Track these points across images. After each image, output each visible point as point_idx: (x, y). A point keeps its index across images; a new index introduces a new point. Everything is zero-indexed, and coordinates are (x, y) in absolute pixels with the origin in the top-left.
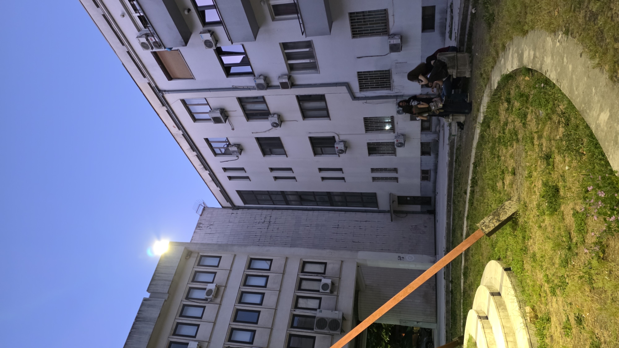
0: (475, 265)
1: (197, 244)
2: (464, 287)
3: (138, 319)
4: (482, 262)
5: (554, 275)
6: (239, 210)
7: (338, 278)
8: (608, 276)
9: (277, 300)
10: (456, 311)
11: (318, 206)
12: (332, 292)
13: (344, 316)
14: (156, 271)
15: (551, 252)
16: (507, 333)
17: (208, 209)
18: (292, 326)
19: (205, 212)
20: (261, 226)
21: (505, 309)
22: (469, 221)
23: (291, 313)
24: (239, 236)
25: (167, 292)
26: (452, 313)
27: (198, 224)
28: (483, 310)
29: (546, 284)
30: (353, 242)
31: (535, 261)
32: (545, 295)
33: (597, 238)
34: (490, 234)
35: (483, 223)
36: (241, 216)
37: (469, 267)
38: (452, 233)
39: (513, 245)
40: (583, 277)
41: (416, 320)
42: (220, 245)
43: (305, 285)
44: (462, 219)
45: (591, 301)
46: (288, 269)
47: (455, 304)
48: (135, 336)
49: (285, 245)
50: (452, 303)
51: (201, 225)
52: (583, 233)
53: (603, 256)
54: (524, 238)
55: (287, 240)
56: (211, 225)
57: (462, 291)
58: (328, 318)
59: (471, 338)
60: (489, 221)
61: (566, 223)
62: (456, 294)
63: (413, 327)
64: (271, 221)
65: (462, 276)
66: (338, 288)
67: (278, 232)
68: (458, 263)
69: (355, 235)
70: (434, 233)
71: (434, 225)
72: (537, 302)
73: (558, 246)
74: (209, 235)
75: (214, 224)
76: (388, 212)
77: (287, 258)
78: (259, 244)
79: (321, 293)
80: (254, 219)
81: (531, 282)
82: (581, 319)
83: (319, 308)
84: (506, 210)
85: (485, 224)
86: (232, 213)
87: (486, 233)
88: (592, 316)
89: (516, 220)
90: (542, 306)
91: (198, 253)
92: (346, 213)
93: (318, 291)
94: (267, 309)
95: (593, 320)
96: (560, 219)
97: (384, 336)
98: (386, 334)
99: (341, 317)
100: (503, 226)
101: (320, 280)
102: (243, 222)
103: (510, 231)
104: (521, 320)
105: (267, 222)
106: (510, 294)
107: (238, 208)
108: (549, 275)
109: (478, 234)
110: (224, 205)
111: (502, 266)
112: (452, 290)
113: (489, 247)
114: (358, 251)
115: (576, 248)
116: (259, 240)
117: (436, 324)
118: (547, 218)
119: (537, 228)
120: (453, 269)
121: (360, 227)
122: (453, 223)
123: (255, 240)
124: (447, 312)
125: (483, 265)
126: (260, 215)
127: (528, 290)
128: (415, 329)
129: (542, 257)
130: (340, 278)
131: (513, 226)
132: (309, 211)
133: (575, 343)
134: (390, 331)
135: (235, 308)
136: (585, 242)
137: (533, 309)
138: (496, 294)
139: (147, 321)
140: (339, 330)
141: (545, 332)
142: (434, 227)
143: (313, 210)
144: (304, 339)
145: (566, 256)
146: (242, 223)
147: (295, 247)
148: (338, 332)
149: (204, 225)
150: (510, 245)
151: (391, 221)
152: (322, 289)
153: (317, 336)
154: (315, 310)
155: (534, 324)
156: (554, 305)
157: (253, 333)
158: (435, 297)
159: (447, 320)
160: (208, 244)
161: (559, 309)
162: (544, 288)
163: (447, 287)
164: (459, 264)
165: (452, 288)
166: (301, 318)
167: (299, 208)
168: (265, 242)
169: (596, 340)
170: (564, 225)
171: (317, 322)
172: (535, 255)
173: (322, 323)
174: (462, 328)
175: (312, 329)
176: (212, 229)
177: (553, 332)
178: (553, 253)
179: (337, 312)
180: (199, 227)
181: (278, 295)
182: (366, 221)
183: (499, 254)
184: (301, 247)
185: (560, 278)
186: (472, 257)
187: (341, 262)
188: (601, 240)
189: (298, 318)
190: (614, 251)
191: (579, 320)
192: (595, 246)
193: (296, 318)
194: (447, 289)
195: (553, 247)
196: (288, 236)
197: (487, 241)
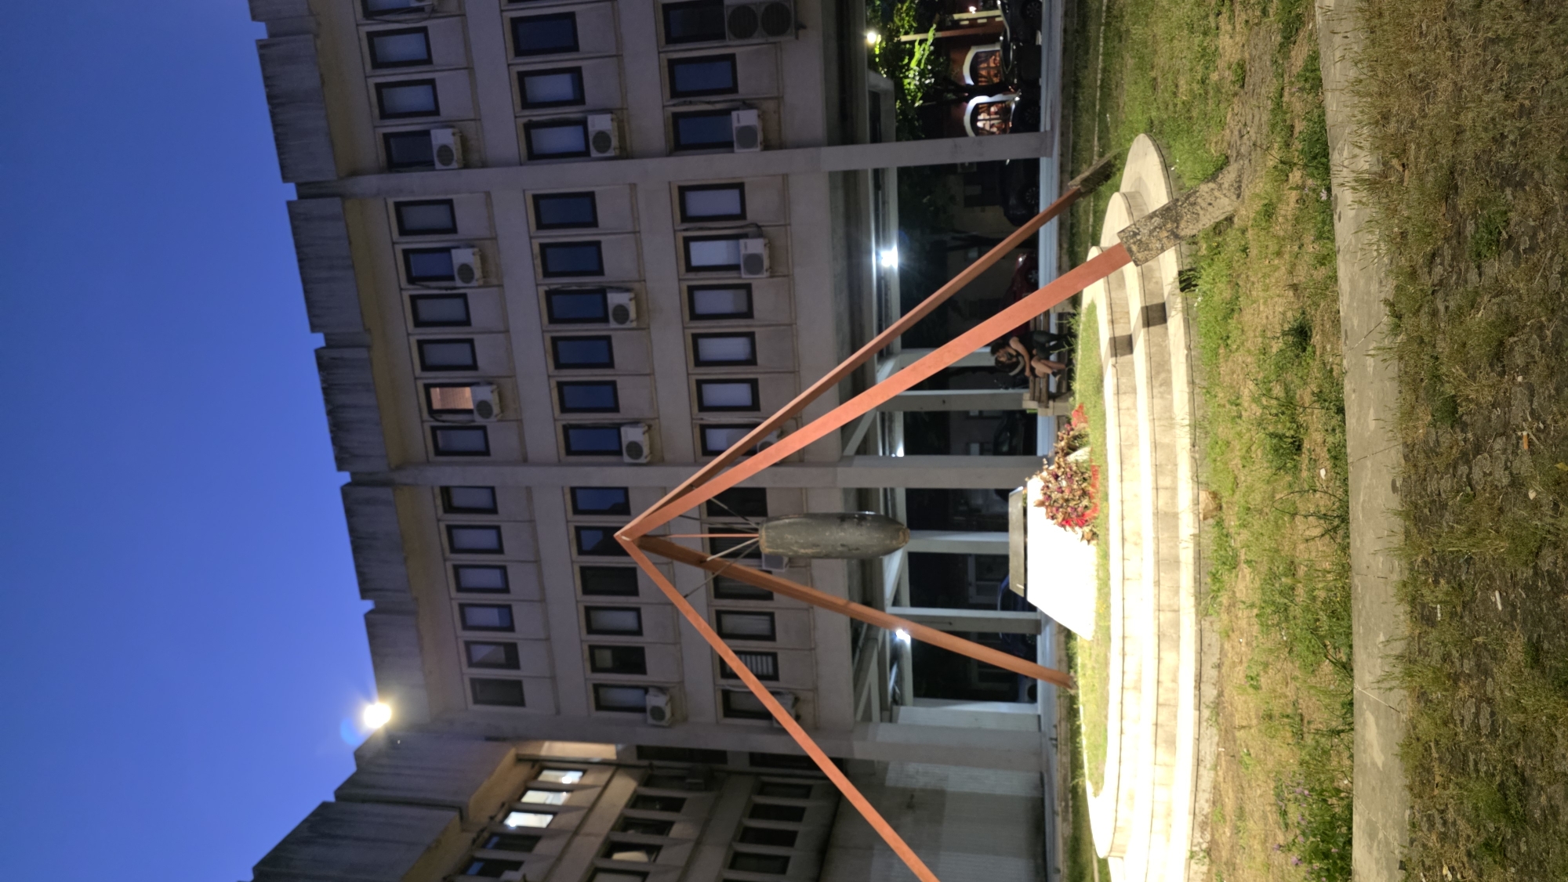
60: (1151, 232)
84: (1198, 208)
135: (507, 16)
153: (738, 47)
157: (576, 76)
171: (729, 22)
175: (723, 37)
189: (678, 11)
193: (673, 14)
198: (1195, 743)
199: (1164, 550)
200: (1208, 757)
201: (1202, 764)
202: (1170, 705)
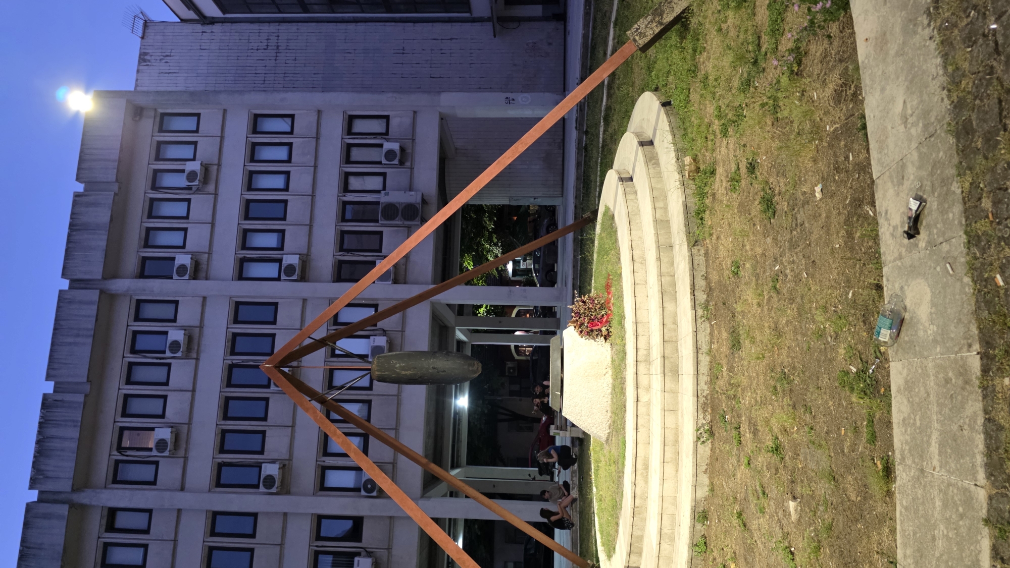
0: (621, 103)
1: (147, 93)
2: (603, 138)
3: (75, 228)
4: (633, 97)
5: (728, 106)
6: (216, 24)
7: (411, 140)
8: (799, 100)
9: (312, 180)
10: (590, 176)
11: (363, 12)
12: (402, 163)
13: (425, 198)
14: (82, 145)
15: (730, 71)
16: (656, 197)
17: (153, 24)
18: (344, 219)
19: (149, 31)
20: (262, 54)
21: (657, 164)
22: (617, 29)
23: (339, 200)
24: (224, 75)
25: (114, 180)
26: (584, 180)
27: (140, 55)
28: (627, 169)
29: (716, 121)
30: (431, 77)
31: (705, 86)
32: (713, 137)
33: (795, 42)
34: (645, 48)
35: (637, 29)
36: (223, 38)
37: (612, 107)
38: (591, 52)
39: (678, 65)
40: (767, 103)
41: (532, 195)
42: (192, 94)
43: (356, 154)
44: (606, 26)
45: (771, 139)
46: (324, 131)
47: (590, 165)
48: (77, 253)
49: (312, 88)
50: (585, 165)
51: (147, 57)
52: (777, 36)
53: (798, 70)
54: (695, 51)
55: (315, 79)
56: (167, 56)
57: (600, 145)
58: (399, 203)
59: (607, 209)
60: (646, 26)
61: (757, 21)
62: (592, 150)
63: (529, 206)
64: (279, 44)
65: (602, 121)
66: (412, 156)
67: (297, 65)
68: (597, 102)
69: (433, 66)
70: (563, 54)
71: (563, 41)
72: (701, 149)
73: (740, 58)
74: (167, 75)
75: (172, 54)
76: (489, 19)
77: (319, 112)
78: (265, 89)
79: (385, 166)
80: (247, 41)
81: (696, 119)
82: (754, 166)
83: (384, 189)
84: (673, 4)
85: (639, 31)
86: (203, 32)
87: (641, 46)
88: (768, 160)
89: (687, 21)
90: (707, 154)
91: (155, 110)
92: (417, 24)
93: (380, 163)
94: (297, 197)
95: (770, 165)
96: (749, 14)
97: (486, 223)
98: (490, 220)
99: (419, 200)
100: (666, 33)
101: (381, 146)
102: (227, 48)
103: (676, 40)
104: (677, 176)
105: (273, 47)
106: (665, 140)
107: (212, 21)
108: (723, 106)
109: (628, 49)
110: (183, 17)
111: (659, 99)
112: (586, 145)
113: (644, 71)
114: (439, 93)
115: (763, 61)
116: (264, 81)
117: (561, 198)
118: (730, 13)
119: (715, 33)
120: (590, 112)
121: (441, 50)
122: (593, 34)
123: (256, 82)
124: (578, 179)
125: (633, 102)
126: (257, 34)
127: (692, 133)
128: (531, 208)
129: (716, 80)
130: (413, 140)
131: (681, 33)
132: (348, 24)
133: (742, 199)
134: (495, 215)
135: (244, 198)
136: (777, 49)
137: (695, 160)
138: (647, 143)
139: (91, 230)
140: (419, 218)
141: (706, 189)
142: (563, 43)
143: (356, 21)
144: (364, 236)
145: (749, 74)
146: (226, 51)
147: (331, 91)
148: (417, 222)
149: (153, 57)
150: (675, 64)
151: (493, 37)
152: (385, 160)
153: (385, 230)
154: (378, 192)
155: (694, 179)
156: (723, 150)
157: (281, 234)
158: (561, 159)
159: (577, 190)
160: (170, 92)
161: (728, 154)
162: (713, 127)
163: (579, 141)
164: (599, 103)
165: (586, 141)
166: (356, 207)
167: (329, 17)
168: (276, 86)
169: (769, 191)
170: (754, 24)
171: (382, 212)
172: (707, 78)
173: (391, 212)
174: (597, 199)
175: (377, 221)
176: (171, 64)
177: (716, 188)
178: (731, 73)
179: (413, 193)
180: (145, 61)
181: (313, 173)
182: (451, 39)
183: (656, 81)
184: (342, 91)
185: (736, 110)
186: (619, 89)
187: (412, 113)
188: (800, 45)
189: (352, 206)
190: (813, 61)
191: (752, 168)
192: (790, 55)
193: (348, 207)
194: (578, 144)
195: (733, 62)
196: (316, 72)
197: (642, 60)
198: (693, 335)
199: (662, 240)
200: (704, 346)
201: (700, 351)
202: (672, 341)
